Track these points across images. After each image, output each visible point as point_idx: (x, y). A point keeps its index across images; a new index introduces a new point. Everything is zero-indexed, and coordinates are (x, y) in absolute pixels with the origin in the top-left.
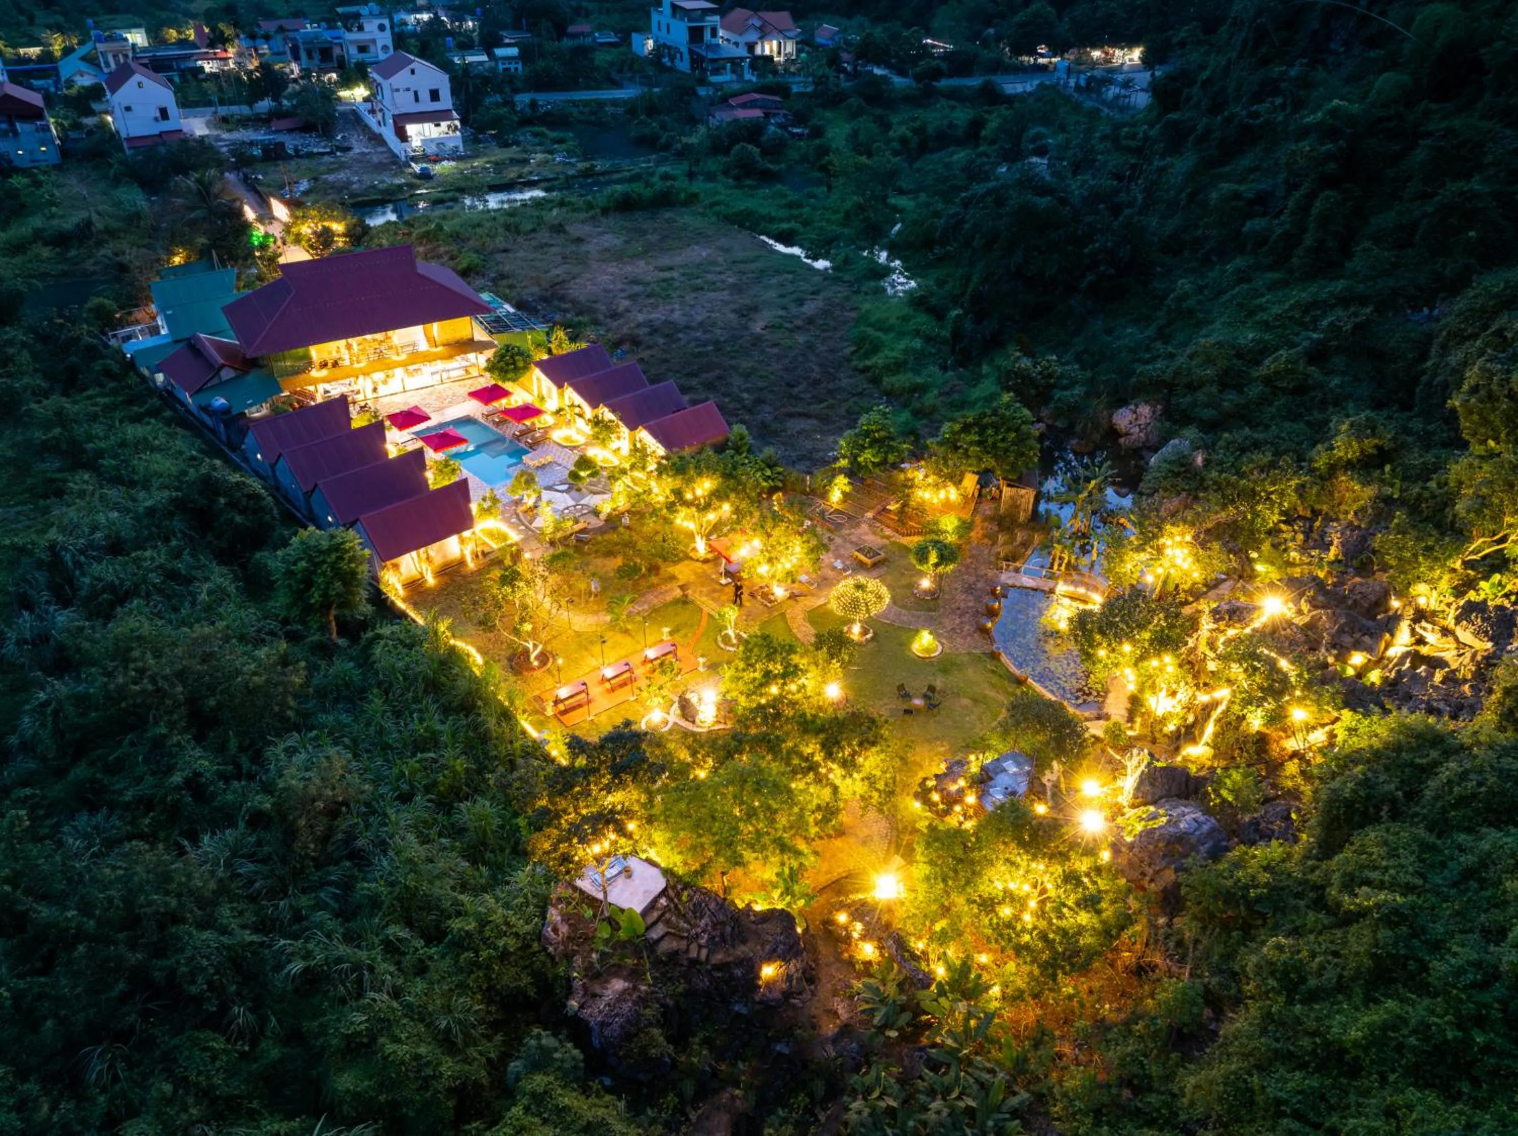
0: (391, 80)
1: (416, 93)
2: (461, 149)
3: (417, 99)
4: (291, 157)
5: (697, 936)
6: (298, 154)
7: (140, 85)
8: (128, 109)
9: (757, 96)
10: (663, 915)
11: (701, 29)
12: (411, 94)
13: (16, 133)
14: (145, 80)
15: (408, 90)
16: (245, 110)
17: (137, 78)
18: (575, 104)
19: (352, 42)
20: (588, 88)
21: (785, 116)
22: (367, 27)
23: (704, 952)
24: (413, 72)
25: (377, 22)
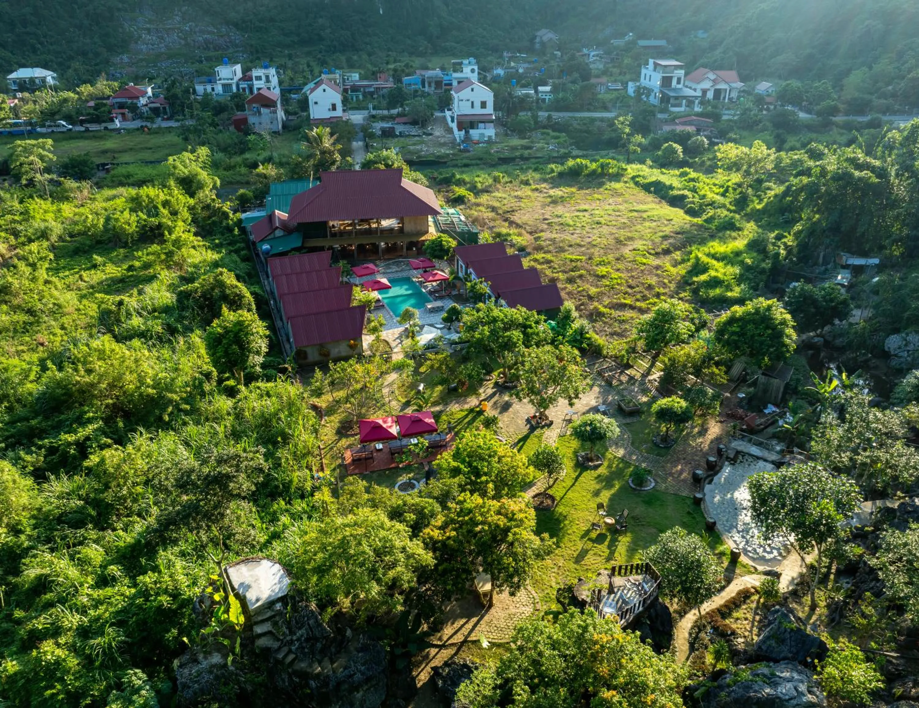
0: (459, 94)
1: (472, 103)
2: (494, 138)
3: (473, 106)
4: (397, 136)
5: (292, 642)
6: (401, 135)
7: (324, 90)
8: (316, 103)
9: (695, 118)
10: (274, 616)
11: (671, 78)
12: (469, 103)
13: (260, 113)
14: (328, 89)
15: (468, 100)
16: (385, 112)
17: (323, 86)
18: (576, 119)
19: (456, 78)
20: (589, 110)
21: (711, 131)
22: (465, 70)
23: (291, 657)
24: (472, 90)
25: (470, 68)
